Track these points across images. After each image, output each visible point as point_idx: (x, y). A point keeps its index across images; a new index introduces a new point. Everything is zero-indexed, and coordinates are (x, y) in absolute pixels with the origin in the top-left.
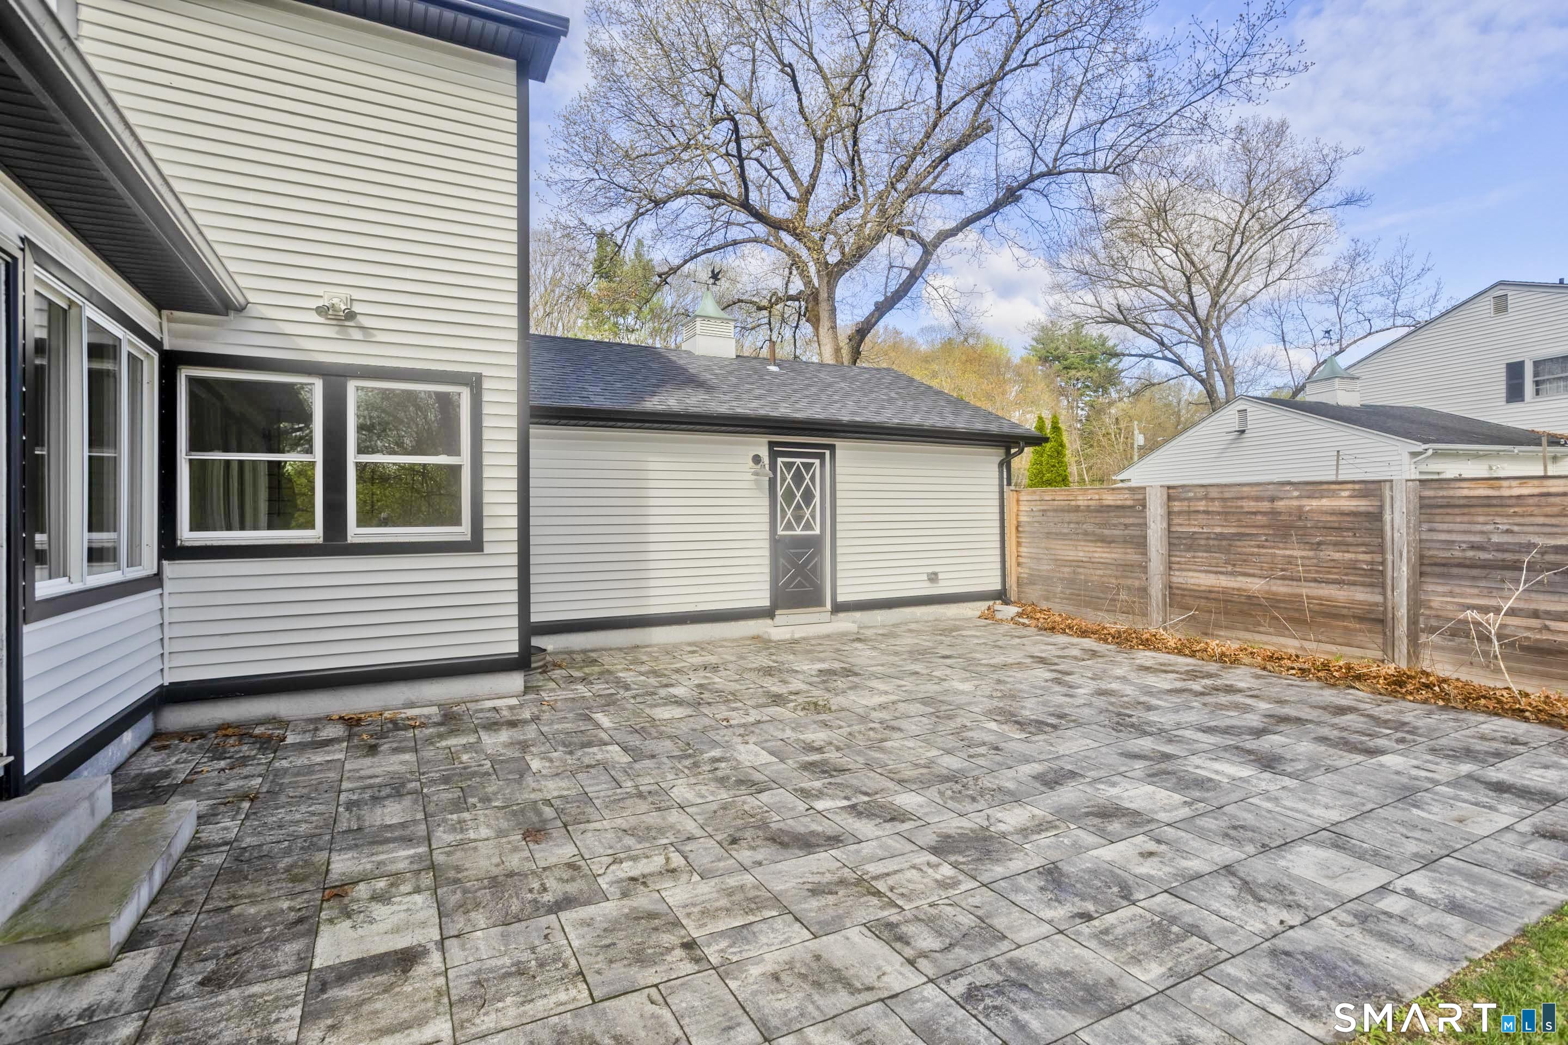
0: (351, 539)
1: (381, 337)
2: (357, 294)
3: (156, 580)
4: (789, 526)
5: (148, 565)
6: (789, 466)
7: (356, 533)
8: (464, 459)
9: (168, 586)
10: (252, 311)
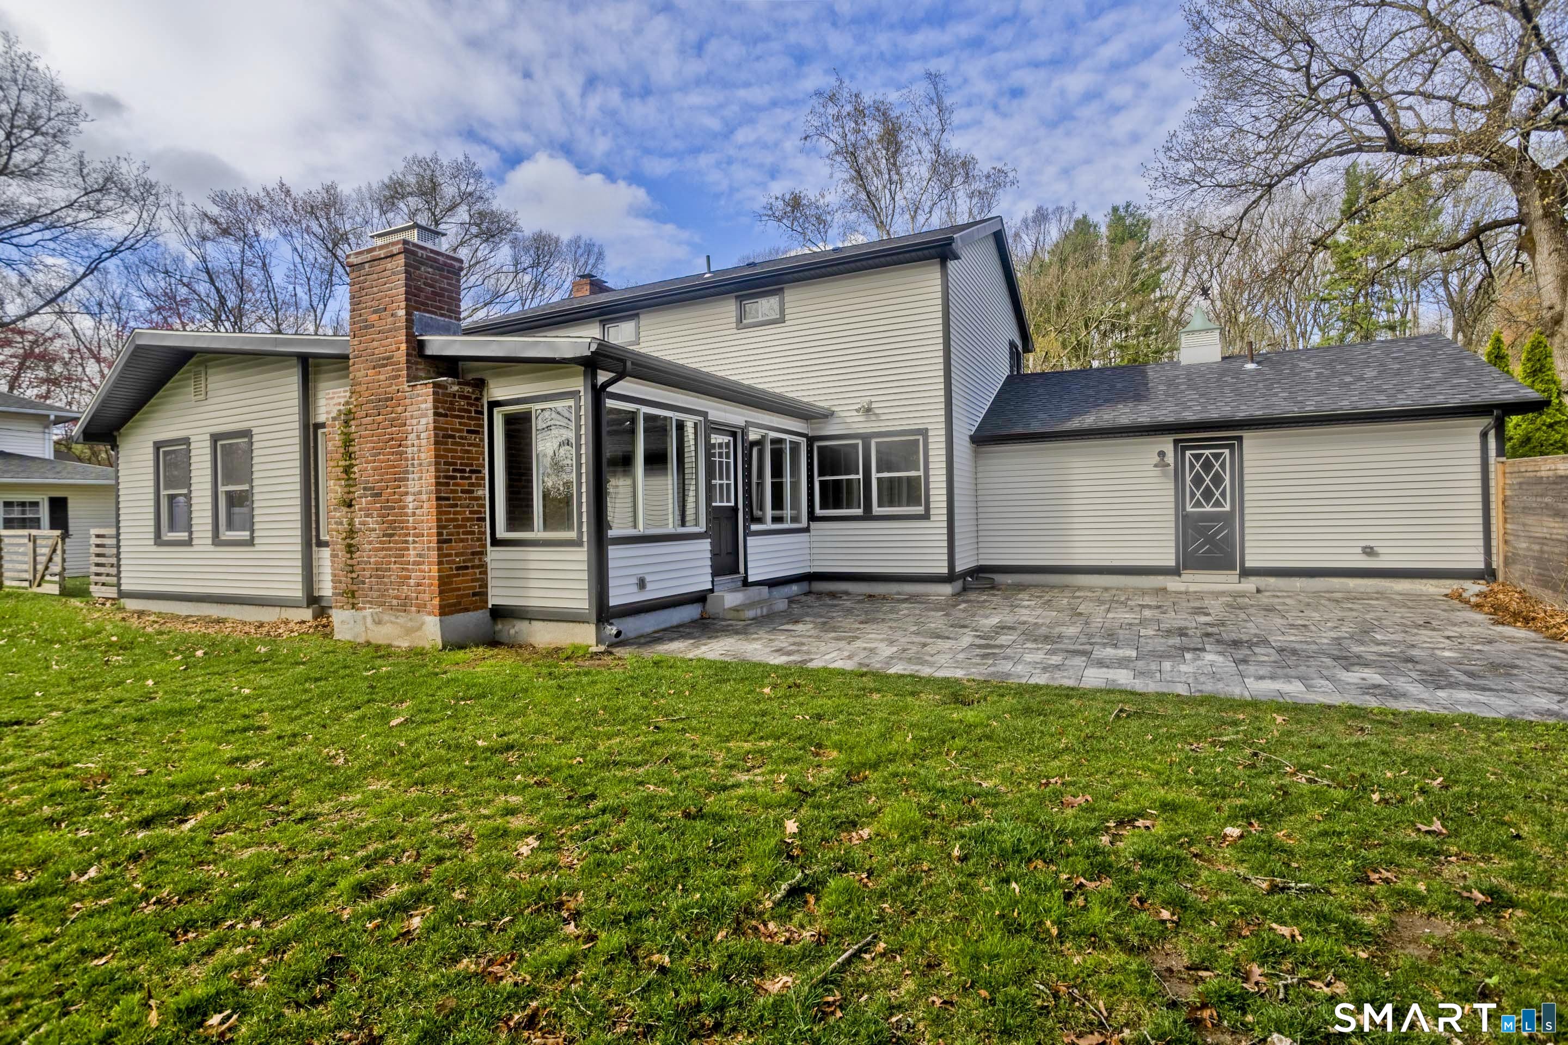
0: (874, 513)
1: (883, 417)
2: (873, 399)
3: (807, 530)
4: (1198, 504)
5: (804, 524)
6: (1197, 457)
7: (876, 510)
8: (921, 473)
9: (812, 532)
10: (836, 415)
